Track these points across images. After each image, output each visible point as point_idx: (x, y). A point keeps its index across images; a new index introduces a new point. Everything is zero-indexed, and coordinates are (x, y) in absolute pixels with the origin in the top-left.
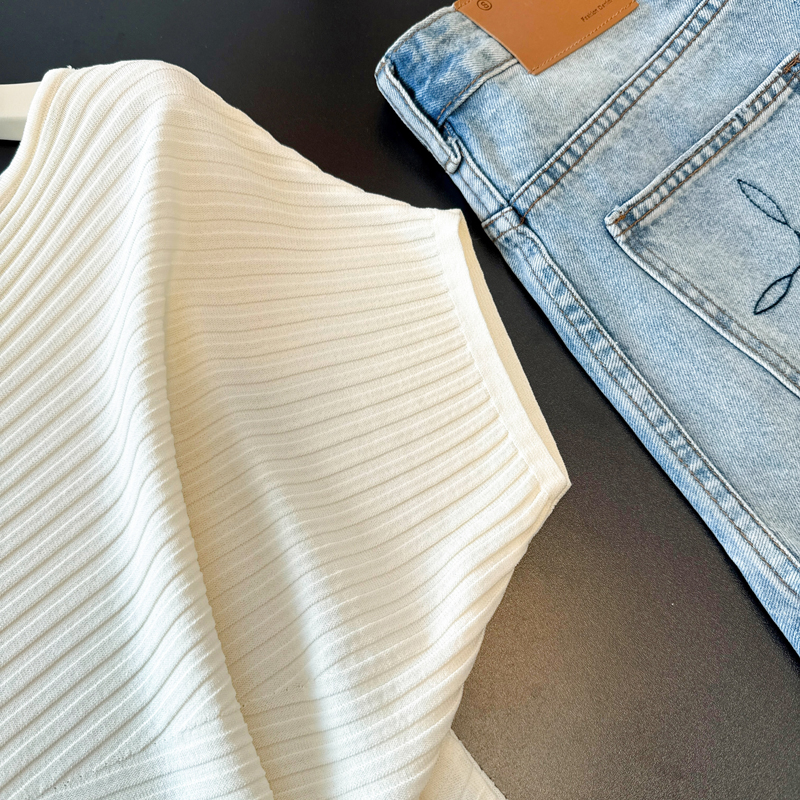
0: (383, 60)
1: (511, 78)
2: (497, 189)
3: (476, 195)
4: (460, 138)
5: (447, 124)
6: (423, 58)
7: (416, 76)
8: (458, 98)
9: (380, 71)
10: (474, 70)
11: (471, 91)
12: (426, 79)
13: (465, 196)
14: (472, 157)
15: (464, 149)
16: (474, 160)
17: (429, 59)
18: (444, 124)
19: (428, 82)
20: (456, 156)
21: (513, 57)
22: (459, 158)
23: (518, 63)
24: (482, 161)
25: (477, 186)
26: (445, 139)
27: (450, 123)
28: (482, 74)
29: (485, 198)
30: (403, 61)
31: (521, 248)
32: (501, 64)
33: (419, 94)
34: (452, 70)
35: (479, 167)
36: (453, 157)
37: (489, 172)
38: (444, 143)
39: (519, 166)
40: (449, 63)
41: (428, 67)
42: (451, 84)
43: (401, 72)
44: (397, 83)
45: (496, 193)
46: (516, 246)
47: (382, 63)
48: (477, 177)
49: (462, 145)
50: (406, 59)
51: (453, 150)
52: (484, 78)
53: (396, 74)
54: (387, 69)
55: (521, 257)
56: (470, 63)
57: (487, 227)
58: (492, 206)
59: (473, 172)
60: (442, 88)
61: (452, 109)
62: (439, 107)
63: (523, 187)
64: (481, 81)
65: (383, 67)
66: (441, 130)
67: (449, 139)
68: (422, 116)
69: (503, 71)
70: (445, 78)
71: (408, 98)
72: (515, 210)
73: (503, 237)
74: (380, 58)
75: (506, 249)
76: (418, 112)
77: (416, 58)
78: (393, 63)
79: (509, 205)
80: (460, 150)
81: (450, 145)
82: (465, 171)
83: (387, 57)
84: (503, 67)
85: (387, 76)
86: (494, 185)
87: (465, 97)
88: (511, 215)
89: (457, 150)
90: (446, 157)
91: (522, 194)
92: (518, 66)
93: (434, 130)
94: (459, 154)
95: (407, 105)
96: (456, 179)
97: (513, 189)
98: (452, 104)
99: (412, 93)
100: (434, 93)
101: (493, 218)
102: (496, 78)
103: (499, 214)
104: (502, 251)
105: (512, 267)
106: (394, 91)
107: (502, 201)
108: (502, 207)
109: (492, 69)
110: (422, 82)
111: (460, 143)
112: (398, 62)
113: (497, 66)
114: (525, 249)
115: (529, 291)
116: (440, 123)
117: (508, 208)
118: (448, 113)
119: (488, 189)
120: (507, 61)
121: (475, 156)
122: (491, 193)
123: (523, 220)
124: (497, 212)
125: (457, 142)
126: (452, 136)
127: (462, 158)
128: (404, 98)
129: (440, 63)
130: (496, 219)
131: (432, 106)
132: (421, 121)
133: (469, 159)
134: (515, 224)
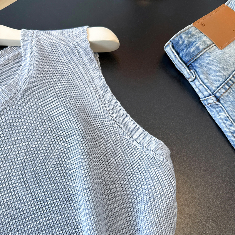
0: (169, 42)
1: (213, 50)
2: (208, 89)
3: (199, 90)
4: (195, 70)
5: (191, 65)
6: (183, 42)
7: (180, 48)
8: (196, 57)
9: (167, 46)
10: (202, 48)
11: (200, 55)
12: (184, 49)
13: (195, 90)
14: (199, 77)
15: (196, 74)
16: (200, 78)
17: (185, 43)
18: (189, 65)
19: (185, 51)
20: (194, 77)
21: (214, 43)
22: (195, 77)
23: (215, 45)
24: (203, 79)
25: (200, 87)
26: (190, 70)
27: (192, 65)
28: (204, 49)
29: (204, 91)
30: (176, 43)
31: (216, 109)
32: (210, 46)
33: (181, 54)
34: (194, 47)
35: (202, 81)
36: (192, 77)
37: (206, 83)
38: (189, 72)
39: (216, 81)
40: (192, 44)
41: (185, 46)
42: (193, 52)
43: (175, 47)
44: (173, 50)
45: (208, 90)
46: (214, 108)
47: (168, 43)
48: (201, 84)
49: (196, 73)
50: (177, 42)
51: (192, 74)
52: (205, 51)
53: (173, 47)
54: (170, 45)
55: (216, 112)
56: (200, 45)
57: (203, 100)
58: (206, 94)
59: (200, 82)
60: (190, 53)
61: (193, 60)
62: (188, 60)
63: (218, 89)
64: (204, 51)
65: (169, 44)
66: (188, 67)
67: (191, 70)
68: (182, 62)
69: (210, 48)
70: (191, 49)
71: (177, 56)
72: (215, 96)
73: (209, 105)
74: (168, 41)
75: (209, 108)
76: (180, 61)
77: (181, 42)
78: (172, 43)
79: (213, 95)
80: (195, 74)
81: (192, 73)
82: (196, 82)
83: (170, 42)
84: (211, 47)
85: (170, 48)
86: (207, 87)
87: (198, 56)
88: (214, 98)
89: (194, 75)
90: (189, 76)
91: (218, 91)
92: (215, 46)
93: (186, 67)
94: (194, 76)
95: (176, 58)
96: (192, 84)
97: (215, 89)
98: (193, 59)
99: (178, 54)
100: (187, 55)
101: (206, 98)
102: (208, 51)
103: (209, 97)
104: (208, 109)
105: (211, 115)
106: (172, 53)
107: (211, 93)
108: (210, 95)
109: (207, 47)
110: (182, 50)
111: (195, 72)
112: (174, 43)
113: (208, 46)
114: (218, 109)
115: (218, 124)
116: (188, 65)
117: (213, 96)
118: (192, 62)
119: (205, 88)
120: (212, 44)
121: (200, 77)
122: (206, 90)
123: (218, 100)
124: (208, 96)
125: (194, 72)
126: (192, 69)
127: (196, 78)
128: (175, 56)
129: (189, 44)
130: (208, 99)
131: (186, 59)
132: (181, 64)
133: (198, 78)
134: (215, 101)
